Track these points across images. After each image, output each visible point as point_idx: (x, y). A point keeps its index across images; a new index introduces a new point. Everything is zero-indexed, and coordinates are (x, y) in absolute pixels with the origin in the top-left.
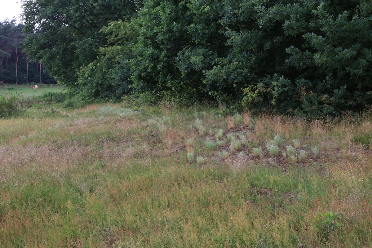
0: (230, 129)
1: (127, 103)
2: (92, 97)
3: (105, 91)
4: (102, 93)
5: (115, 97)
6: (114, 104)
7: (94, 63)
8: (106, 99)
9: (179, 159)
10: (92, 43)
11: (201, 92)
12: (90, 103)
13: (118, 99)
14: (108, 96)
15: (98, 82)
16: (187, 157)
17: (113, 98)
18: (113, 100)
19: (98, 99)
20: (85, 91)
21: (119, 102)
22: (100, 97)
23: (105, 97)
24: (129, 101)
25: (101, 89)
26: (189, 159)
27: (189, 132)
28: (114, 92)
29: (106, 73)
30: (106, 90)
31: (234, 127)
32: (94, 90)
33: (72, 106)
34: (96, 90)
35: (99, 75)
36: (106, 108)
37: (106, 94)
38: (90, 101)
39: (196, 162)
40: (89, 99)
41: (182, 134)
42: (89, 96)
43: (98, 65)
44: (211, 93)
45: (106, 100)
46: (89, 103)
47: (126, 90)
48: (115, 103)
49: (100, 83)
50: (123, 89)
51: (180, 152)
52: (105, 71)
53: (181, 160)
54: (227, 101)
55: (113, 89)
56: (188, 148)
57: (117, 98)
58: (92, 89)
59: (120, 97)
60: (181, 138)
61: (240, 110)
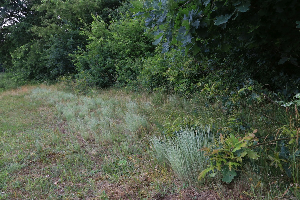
3: (39, 73)
4: (37, 75)
14: (43, 78)
17: (48, 79)
18: (47, 82)
19: (33, 81)
20: (20, 73)
21: (53, 84)
22: (35, 79)
23: (40, 78)
25: (35, 71)
28: (49, 74)
29: (39, 55)
32: (29, 73)
33: (4, 87)
34: (31, 72)
35: (32, 57)
36: (40, 90)
37: (41, 75)
38: (24, 82)
42: (24, 78)
43: (31, 47)
45: (40, 81)
46: (23, 85)
48: (49, 85)
49: (34, 65)
50: (58, 70)
55: (48, 70)
59: (54, 79)
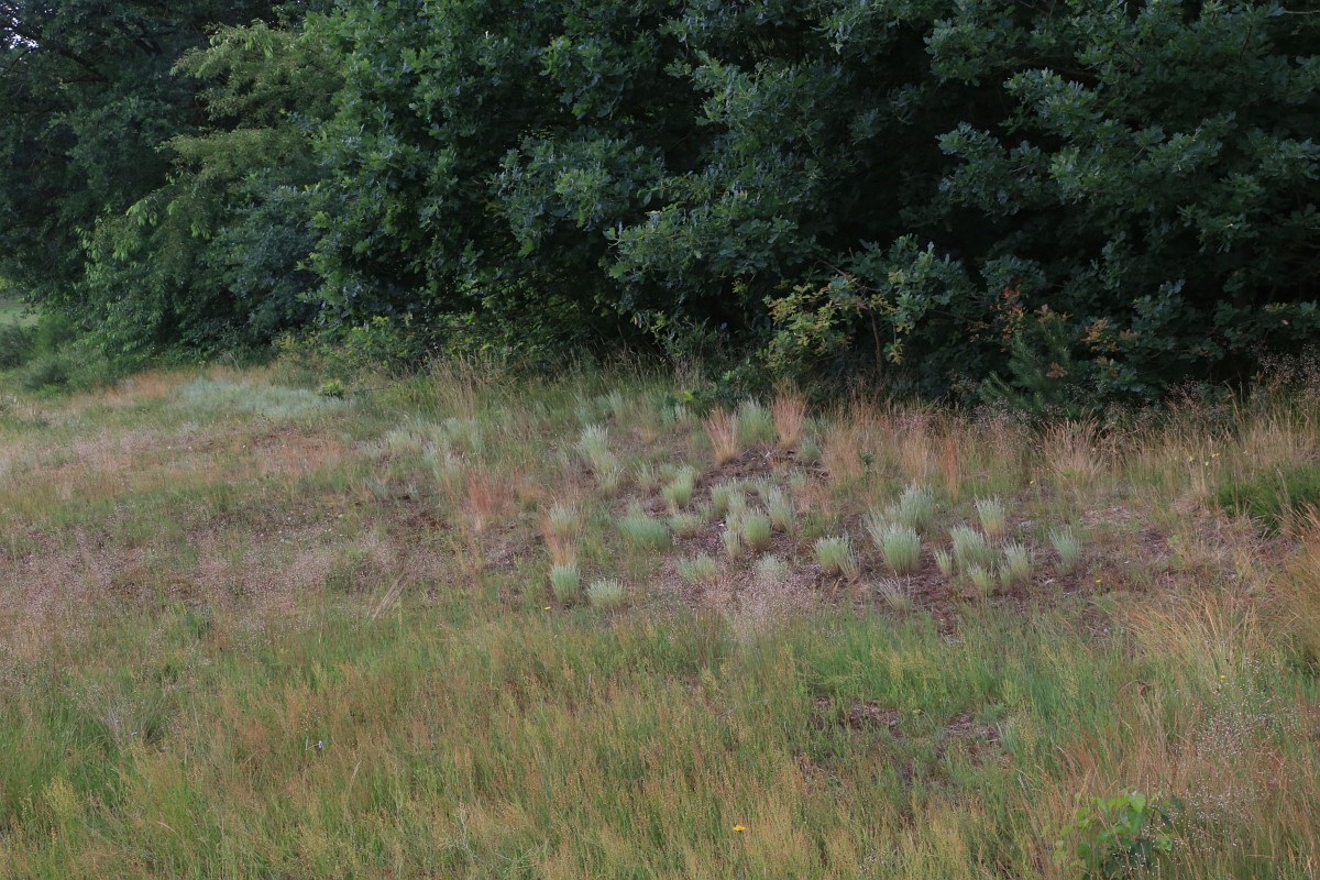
0: (723, 464)
1: (297, 363)
2: (147, 343)
3: (201, 317)
4: (189, 327)
5: (245, 341)
6: (241, 372)
7: (150, 204)
8: (205, 350)
9: (517, 592)
10: (141, 117)
11: (602, 315)
12: (139, 370)
13: (258, 350)
14: (217, 339)
15: (170, 282)
16: (548, 584)
17: (239, 345)
18: (237, 355)
19: (174, 352)
20: (118, 319)
21: (260, 363)
22: (182, 341)
23: (204, 340)
24: (304, 356)
25: (183, 308)
26: (558, 589)
27: (554, 483)
28: (241, 322)
29: (203, 243)
30: (209, 312)
31: (740, 457)
32: (155, 315)
33: (62, 381)
34: (166, 311)
35: (175, 250)
36: (210, 386)
37: (209, 327)
38: (138, 357)
39: (587, 602)
40: (134, 350)
41: (528, 487)
42: (135, 338)
43: (170, 209)
44: (643, 319)
45: (205, 354)
46: (136, 369)
47: (290, 312)
48: (244, 367)
49: (180, 282)
50: (277, 309)
51: (519, 562)
52: (200, 236)
53: (526, 596)
54: (706, 353)
55: (237, 306)
56: (553, 547)
57: (253, 345)
58: (148, 308)
59: (266, 341)
60: (522, 504)
61: (762, 388)
